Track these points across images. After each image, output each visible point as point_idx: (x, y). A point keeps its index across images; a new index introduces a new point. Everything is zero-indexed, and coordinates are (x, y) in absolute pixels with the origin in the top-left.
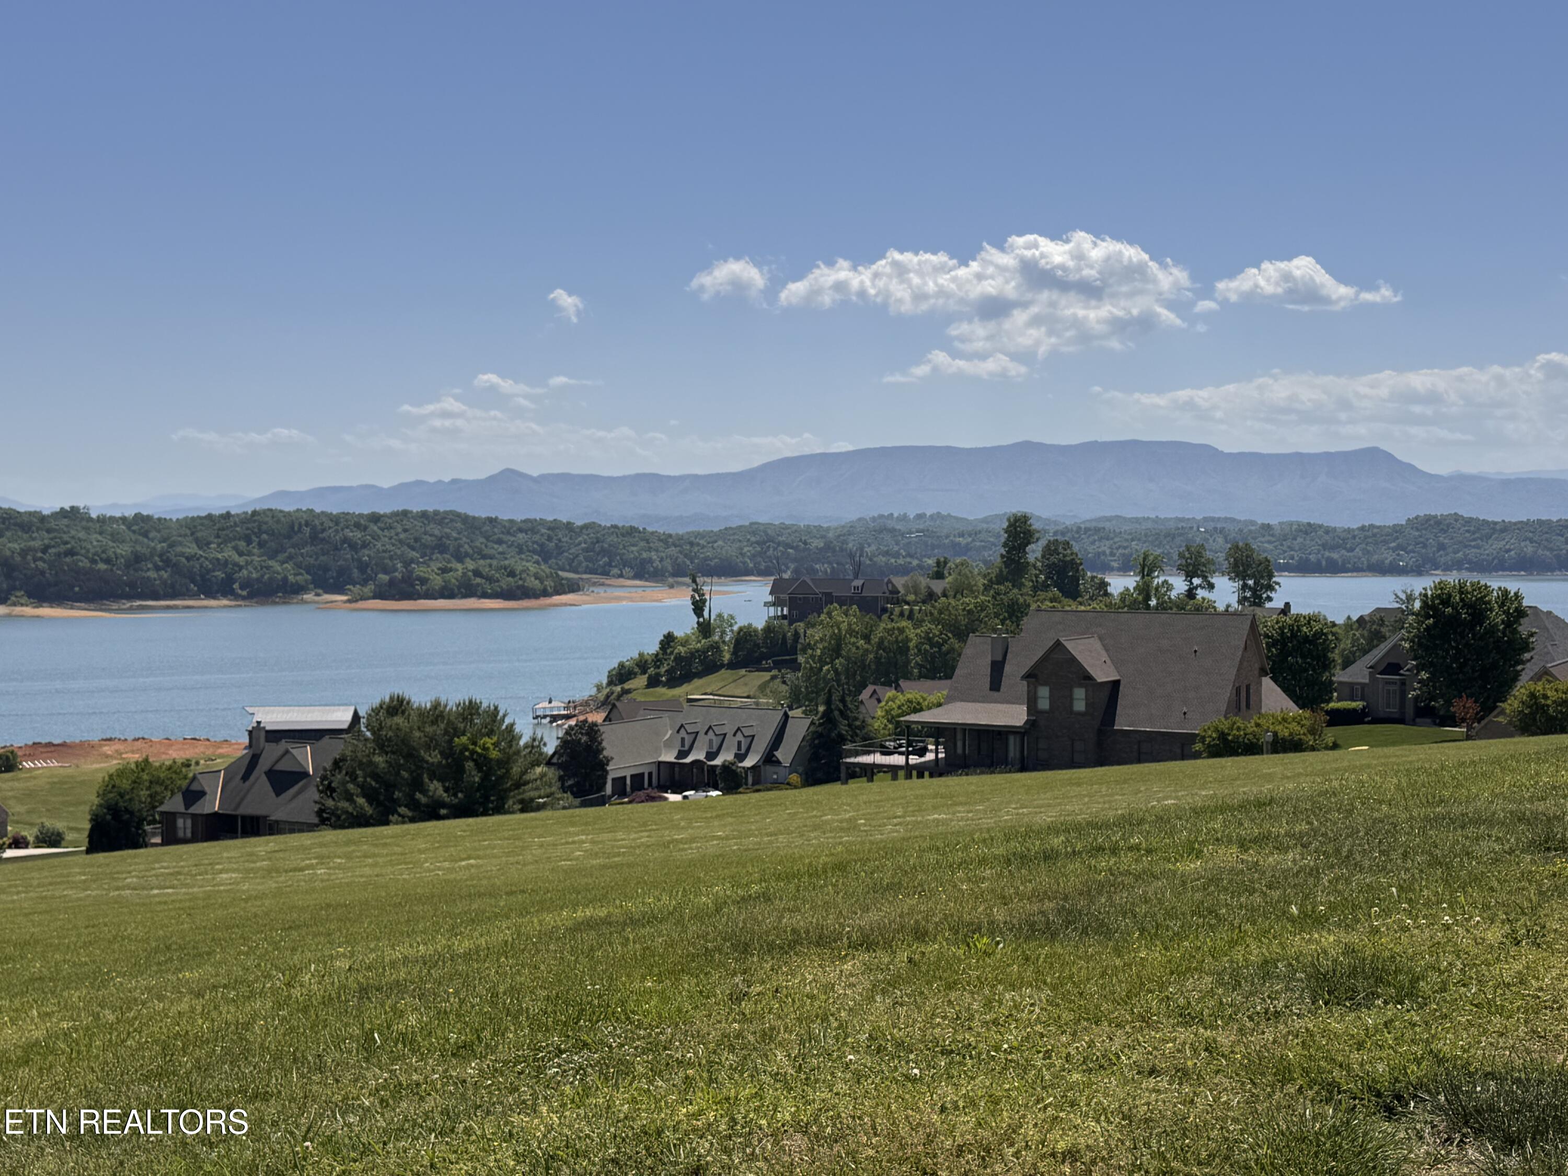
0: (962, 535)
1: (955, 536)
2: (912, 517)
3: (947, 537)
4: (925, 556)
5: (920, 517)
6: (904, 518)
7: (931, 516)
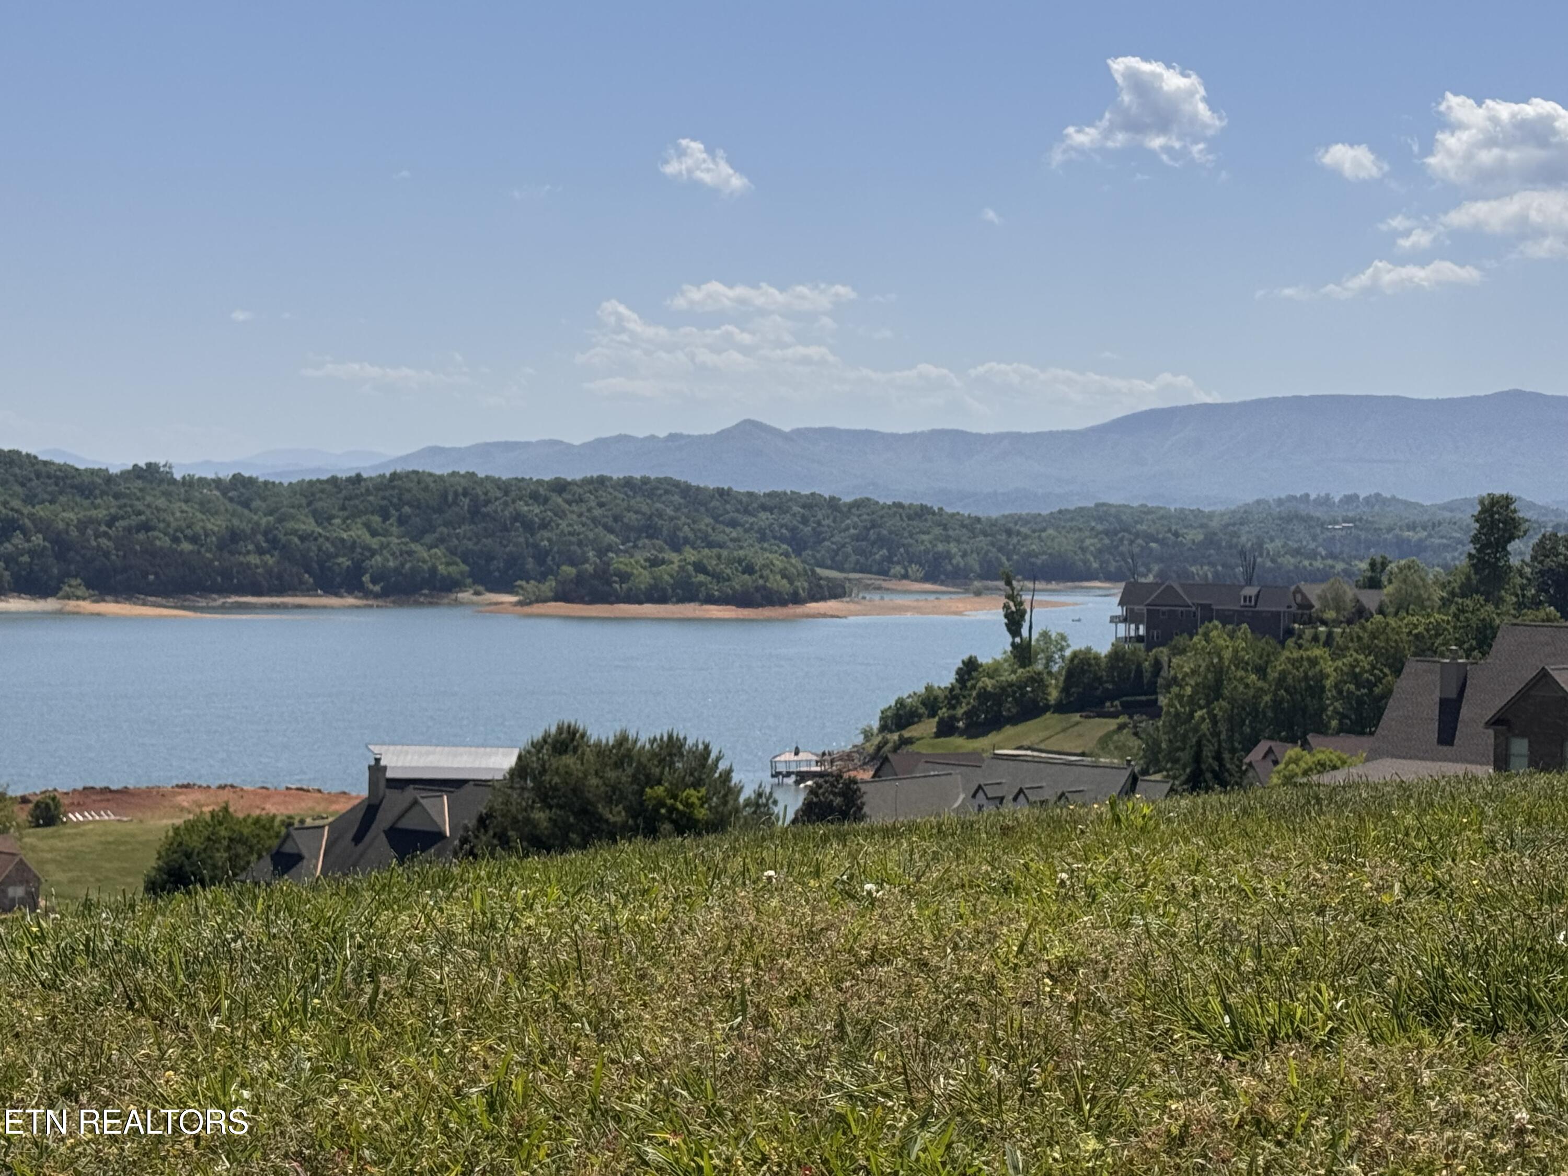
0: (1412, 527)
1: (1401, 529)
2: (1337, 500)
3: (1390, 530)
4: (1355, 558)
5: (1350, 499)
6: (1325, 501)
7: (1367, 500)
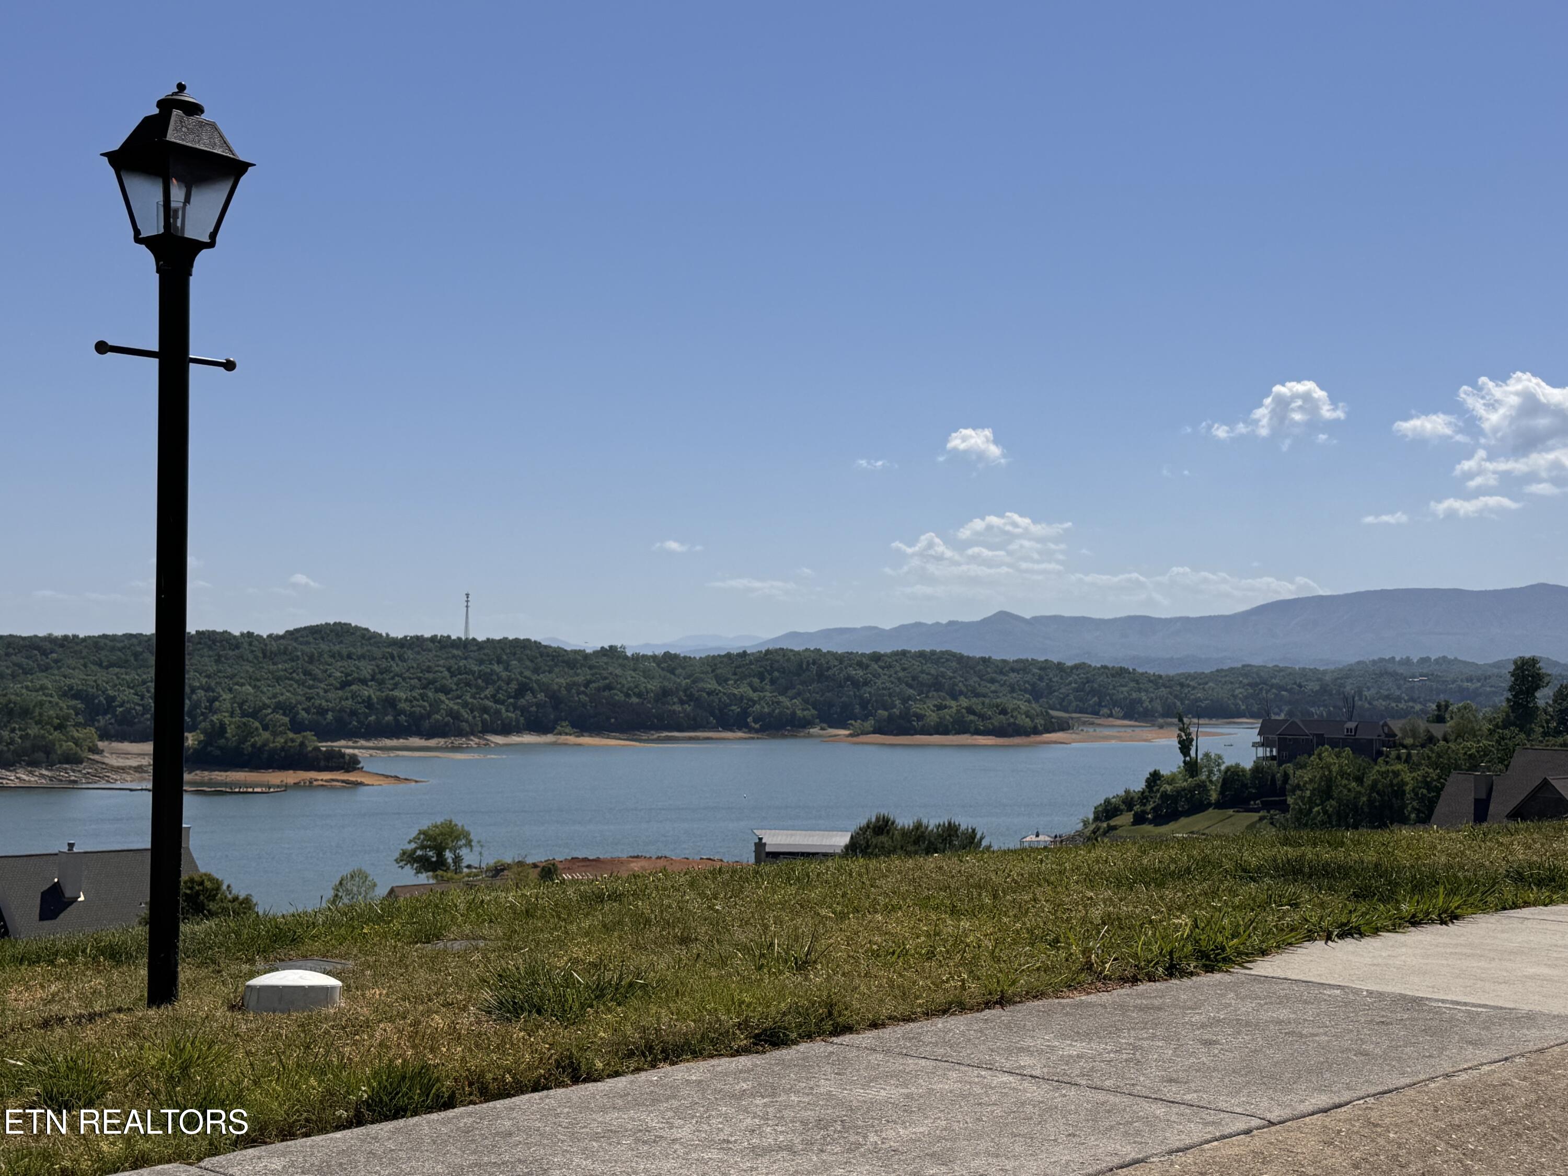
0: (1470, 679)
1: (1462, 681)
2: (1415, 661)
3: (1454, 682)
4: (1429, 701)
5: (1424, 660)
6: (1407, 662)
7: (1437, 661)
